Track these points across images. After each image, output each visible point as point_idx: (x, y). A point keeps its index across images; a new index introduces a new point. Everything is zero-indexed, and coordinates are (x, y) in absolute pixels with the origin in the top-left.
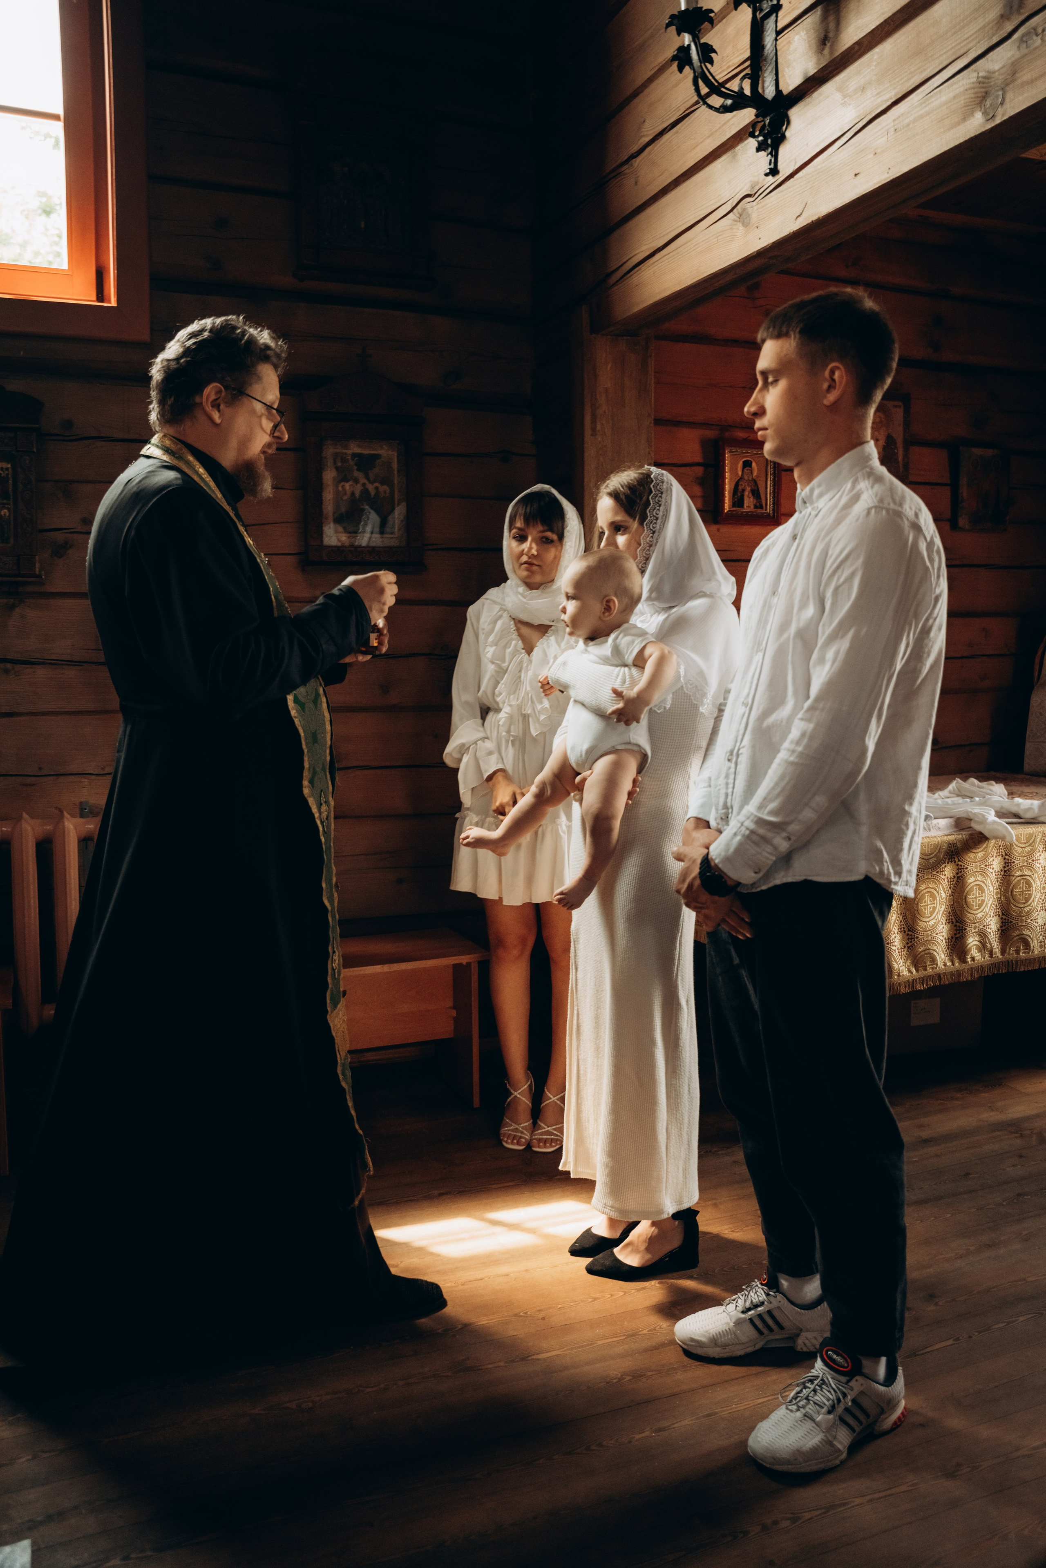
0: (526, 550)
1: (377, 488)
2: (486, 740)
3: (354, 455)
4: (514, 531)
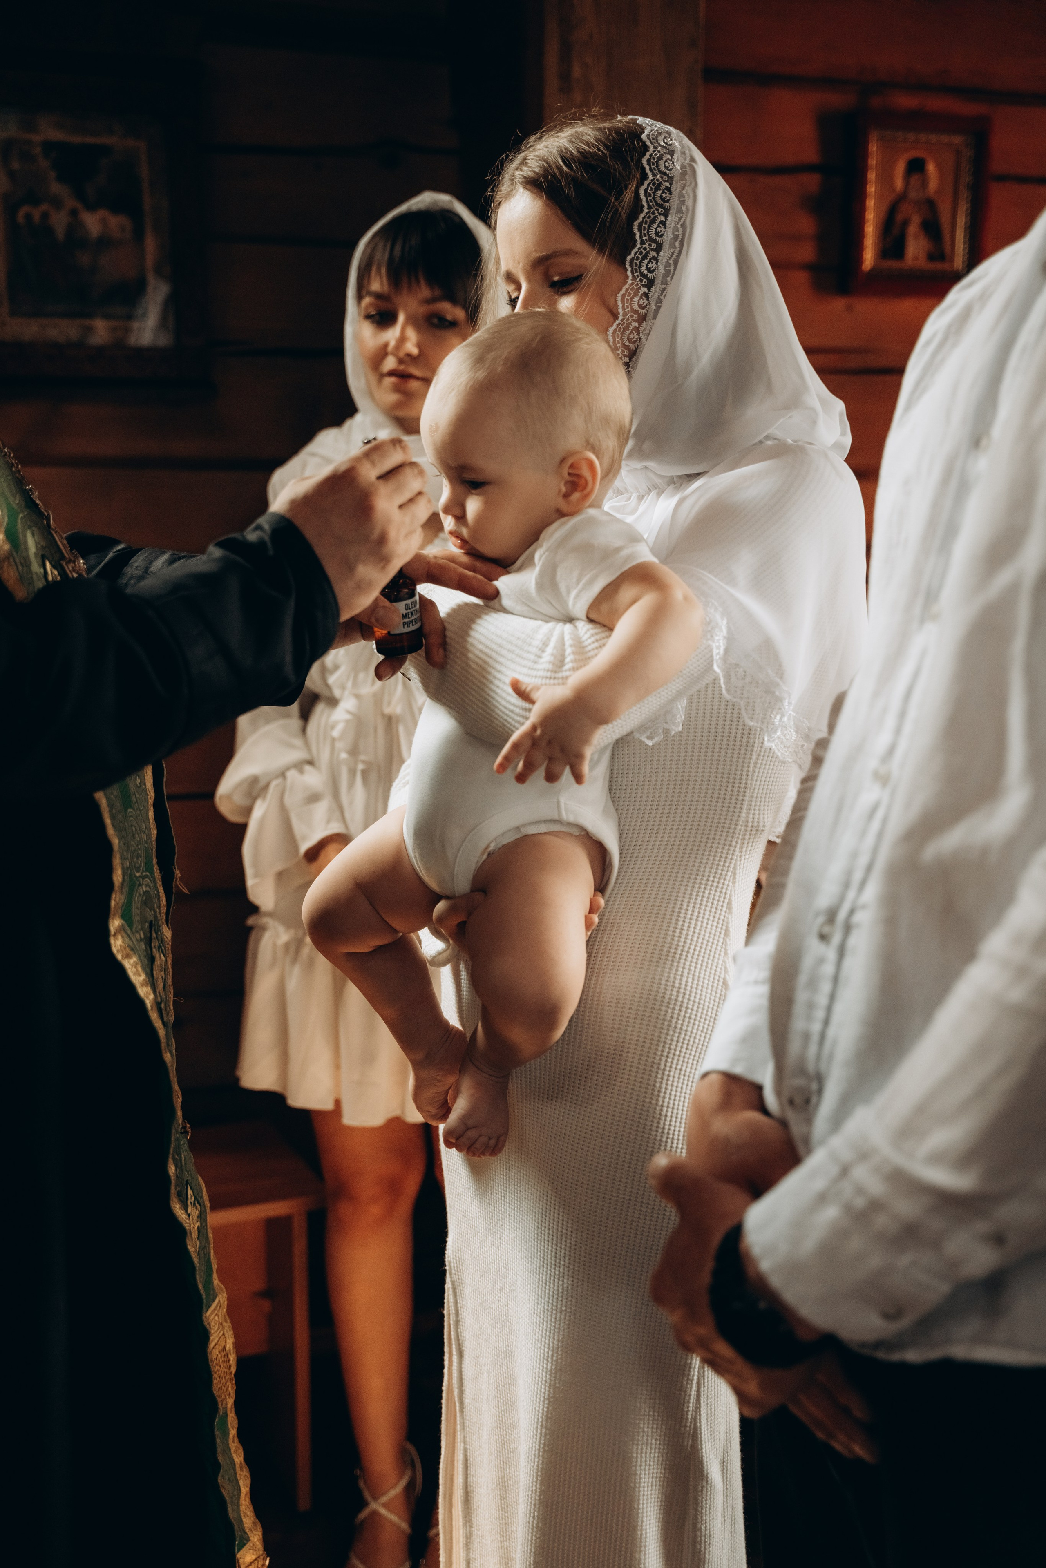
0: (392, 343)
2: (308, 768)
3: (49, 146)
4: (367, 300)
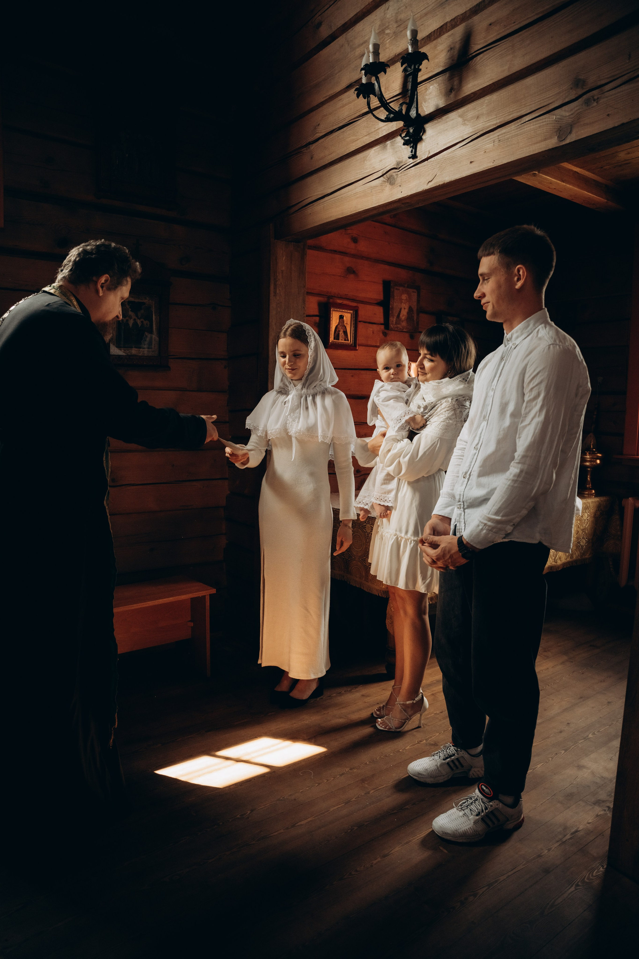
1: (142, 322)
3: (129, 302)
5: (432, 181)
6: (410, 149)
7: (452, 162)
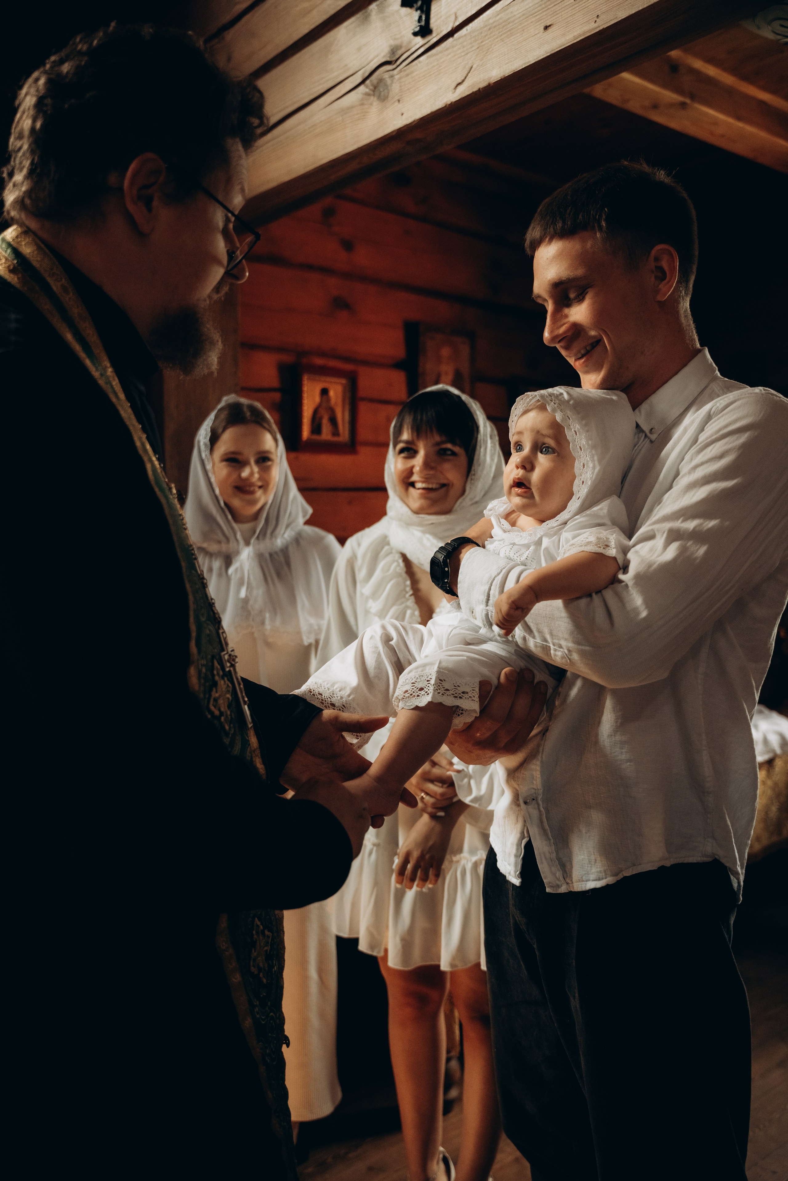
5: (463, 81)
6: (416, 15)
7: (505, 33)
